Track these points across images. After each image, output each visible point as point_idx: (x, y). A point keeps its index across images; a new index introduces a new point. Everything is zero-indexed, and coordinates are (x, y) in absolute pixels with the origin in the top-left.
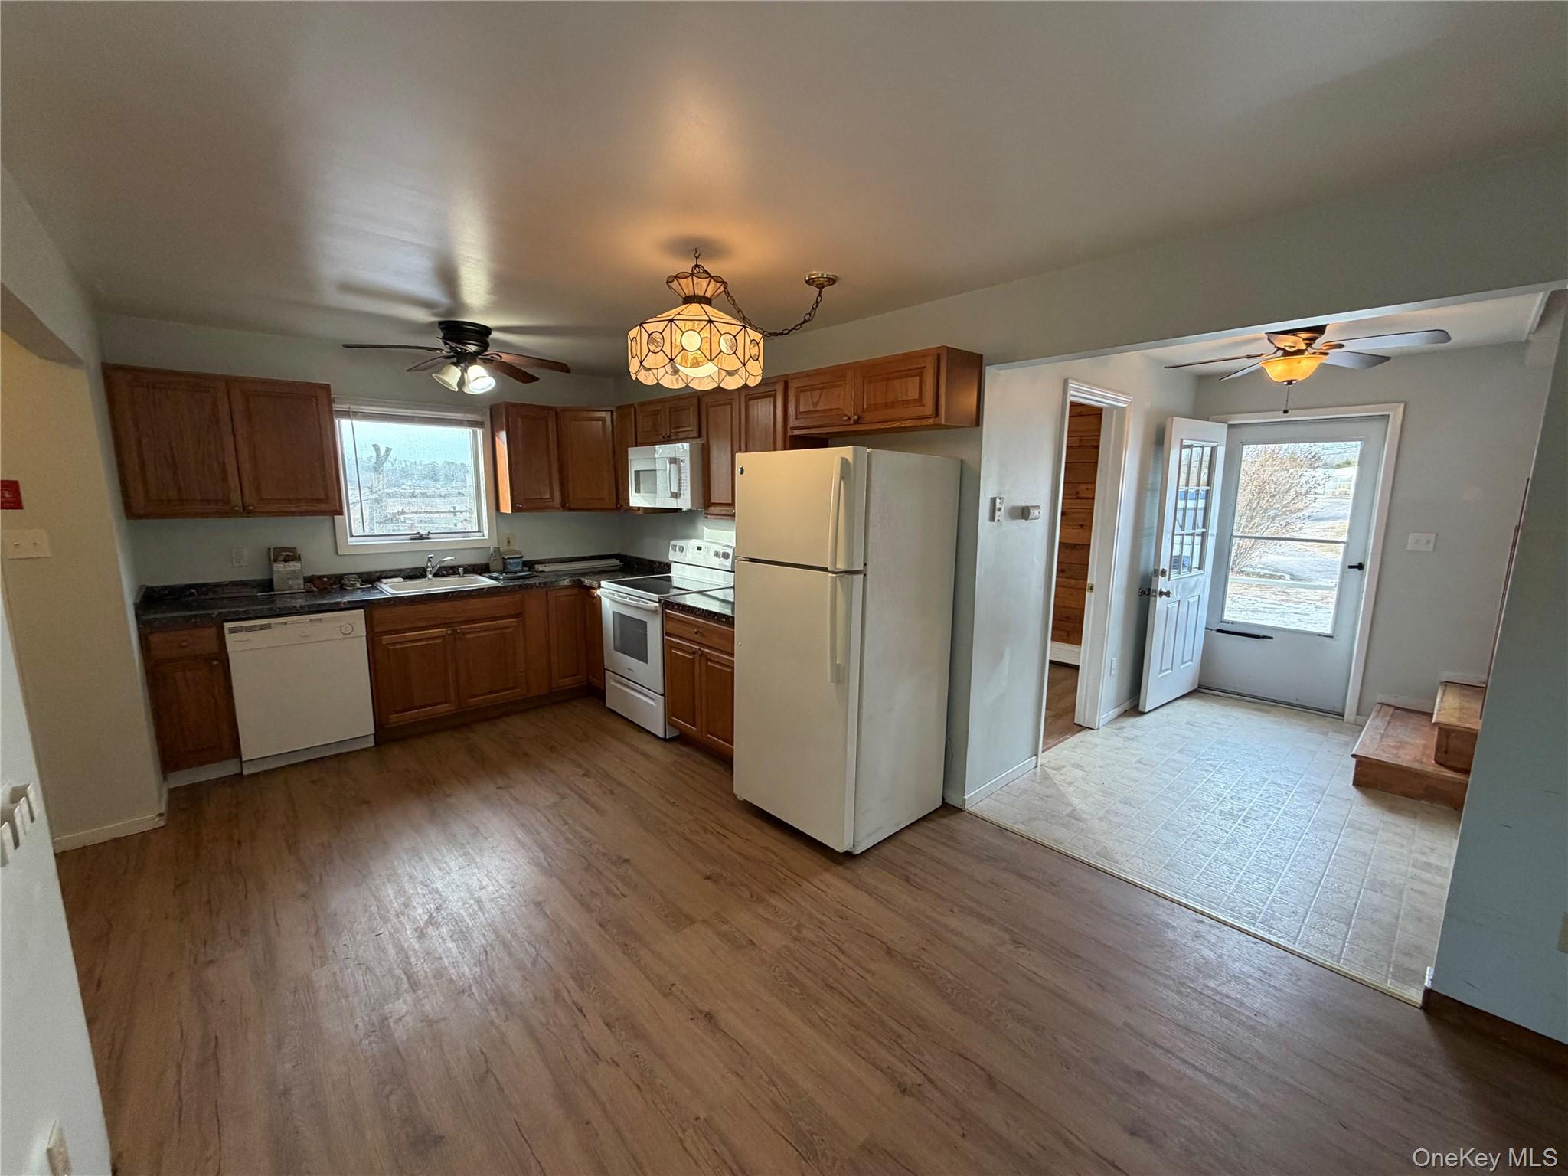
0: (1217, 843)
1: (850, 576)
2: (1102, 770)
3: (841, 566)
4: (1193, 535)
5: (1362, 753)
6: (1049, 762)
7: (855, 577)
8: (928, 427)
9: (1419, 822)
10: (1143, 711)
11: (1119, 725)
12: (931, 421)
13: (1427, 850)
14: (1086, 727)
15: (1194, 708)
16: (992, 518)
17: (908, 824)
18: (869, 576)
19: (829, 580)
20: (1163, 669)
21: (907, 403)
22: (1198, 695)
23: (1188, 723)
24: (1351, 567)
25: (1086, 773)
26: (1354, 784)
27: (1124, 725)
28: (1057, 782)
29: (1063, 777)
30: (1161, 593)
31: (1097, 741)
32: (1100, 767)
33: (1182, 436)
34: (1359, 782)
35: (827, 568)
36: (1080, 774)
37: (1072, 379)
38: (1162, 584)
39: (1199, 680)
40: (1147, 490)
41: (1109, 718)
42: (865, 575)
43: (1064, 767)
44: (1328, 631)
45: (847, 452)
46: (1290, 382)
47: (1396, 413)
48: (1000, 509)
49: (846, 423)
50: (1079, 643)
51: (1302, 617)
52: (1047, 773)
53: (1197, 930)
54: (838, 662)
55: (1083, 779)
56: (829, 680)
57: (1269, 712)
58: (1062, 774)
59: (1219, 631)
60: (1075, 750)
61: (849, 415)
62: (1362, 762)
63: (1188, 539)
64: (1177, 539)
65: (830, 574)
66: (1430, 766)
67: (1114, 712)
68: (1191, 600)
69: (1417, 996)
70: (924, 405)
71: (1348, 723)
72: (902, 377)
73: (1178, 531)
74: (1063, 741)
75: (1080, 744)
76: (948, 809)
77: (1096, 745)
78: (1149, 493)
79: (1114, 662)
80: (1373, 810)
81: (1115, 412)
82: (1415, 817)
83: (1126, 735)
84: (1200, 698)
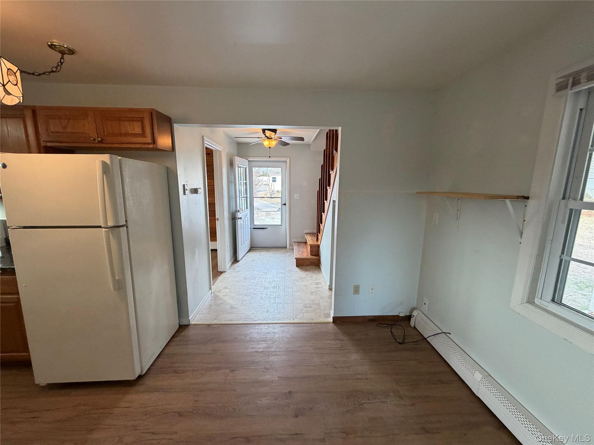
0: (275, 298)
1: (116, 229)
2: (235, 286)
3: (110, 224)
4: (244, 197)
5: (297, 257)
6: (215, 290)
7: (121, 229)
8: (148, 149)
9: (311, 272)
10: (238, 260)
11: (233, 268)
12: (151, 146)
13: (316, 279)
14: (223, 272)
15: (252, 254)
16: (184, 194)
17: (166, 343)
18: (129, 227)
19: (104, 234)
20: (242, 244)
21: (136, 135)
22: (252, 250)
23: (252, 261)
24: (283, 205)
25: (230, 289)
26: (296, 266)
27: (234, 267)
28: (222, 297)
29: (223, 294)
30: (239, 218)
31: (228, 276)
32: (233, 285)
33: (238, 164)
34: (298, 265)
35: (101, 226)
36: (228, 290)
37: (205, 136)
38: (239, 215)
39: (251, 245)
40: (230, 182)
41: (229, 266)
42: (127, 227)
43: (221, 290)
44: (280, 224)
45: (106, 157)
46: (270, 148)
47: (288, 160)
48: (187, 190)
49: (92, 142)
50: (216, 241)
51: (264, 220)
52: (216, 295)
53: (282, 330)
54: (117, 278)
55: (230, 292)
56: (112, 289)
57: (270, 251)
58: (222, 293)
59: (254, 228)
60: (223, 282)
61: (94, 137)
62: (297, 259)
63: (243, 199)
64: (240, 199)
65: (104, 229)
66: (309, 256)
67: (230, 263)
68: (246, 219)
69: (331, 320)
70: (146, 137)
71: (288, 249)
72: (129, 121)
73: (240, 197)
74: (217, 280)
75: (223, 279)
76: (183, 327)
77: (229, 278)
78: (230, 183)
79: (228, 245)
80: (303, 272)
81: (218, 152)
82: (310, 271)
83: (237, 270)
84: (252, 251)
